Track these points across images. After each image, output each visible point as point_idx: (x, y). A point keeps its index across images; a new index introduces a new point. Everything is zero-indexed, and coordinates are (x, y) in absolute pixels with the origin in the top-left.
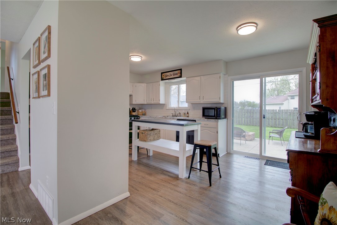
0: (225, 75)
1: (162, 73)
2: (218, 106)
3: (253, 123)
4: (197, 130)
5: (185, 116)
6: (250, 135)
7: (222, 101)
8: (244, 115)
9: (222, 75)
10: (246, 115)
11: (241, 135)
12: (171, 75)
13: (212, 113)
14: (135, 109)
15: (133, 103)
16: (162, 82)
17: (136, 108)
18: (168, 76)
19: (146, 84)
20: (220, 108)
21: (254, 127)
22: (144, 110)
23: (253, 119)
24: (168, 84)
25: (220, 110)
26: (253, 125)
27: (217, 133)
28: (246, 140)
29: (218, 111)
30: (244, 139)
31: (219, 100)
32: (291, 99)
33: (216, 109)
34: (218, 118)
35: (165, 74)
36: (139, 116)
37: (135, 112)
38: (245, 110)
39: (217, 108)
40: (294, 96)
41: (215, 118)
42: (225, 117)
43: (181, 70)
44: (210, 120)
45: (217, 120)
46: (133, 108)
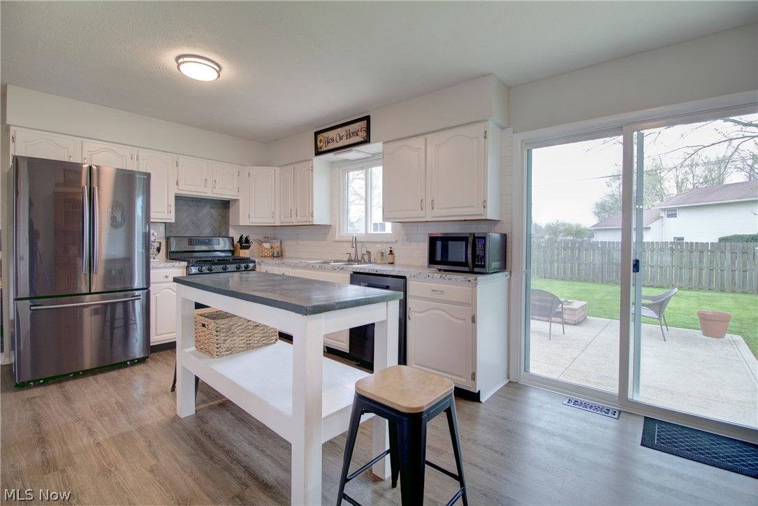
0: (502, 128)
1: (317, 134)
2: (478, 230)
3: (579, 274)
4: (384, 323)
5: (382, 259)
6: (574, 310)
7: (491, 214)
8: (558, 255)
9: (491, 126)
10: (562, 256)
11: (552, 309)
12: (341, 138)
13: (458, 252)
14: (247, 241)
15: (241, 223)
16: (319, 161)
17: (251, 239)
18: (333, 140)
19: (278, 169)
20: (484, 238)
21: (582, 284)
22: (278, 244)
23: (579, 264)
24: (339, 167)
25: (484, 245)
26: (579, 280)
27: (474, 320)
28: (566, 323)
29: (479, 246)
30: (560, 320)
31: (481, 211)
32: (669, 216)
33: (471, 240)
34: (476, 270)
35: (325, 134)
36: (254, 262)
37: (248, 248)
38: (561, 242)
39: (475, 238)
40: (675, 210)
41: (466, 269)
42: (504, 267)
43: (368, 118)
44: (450, 275)
45: (472, 277)
46: (241, 237)
